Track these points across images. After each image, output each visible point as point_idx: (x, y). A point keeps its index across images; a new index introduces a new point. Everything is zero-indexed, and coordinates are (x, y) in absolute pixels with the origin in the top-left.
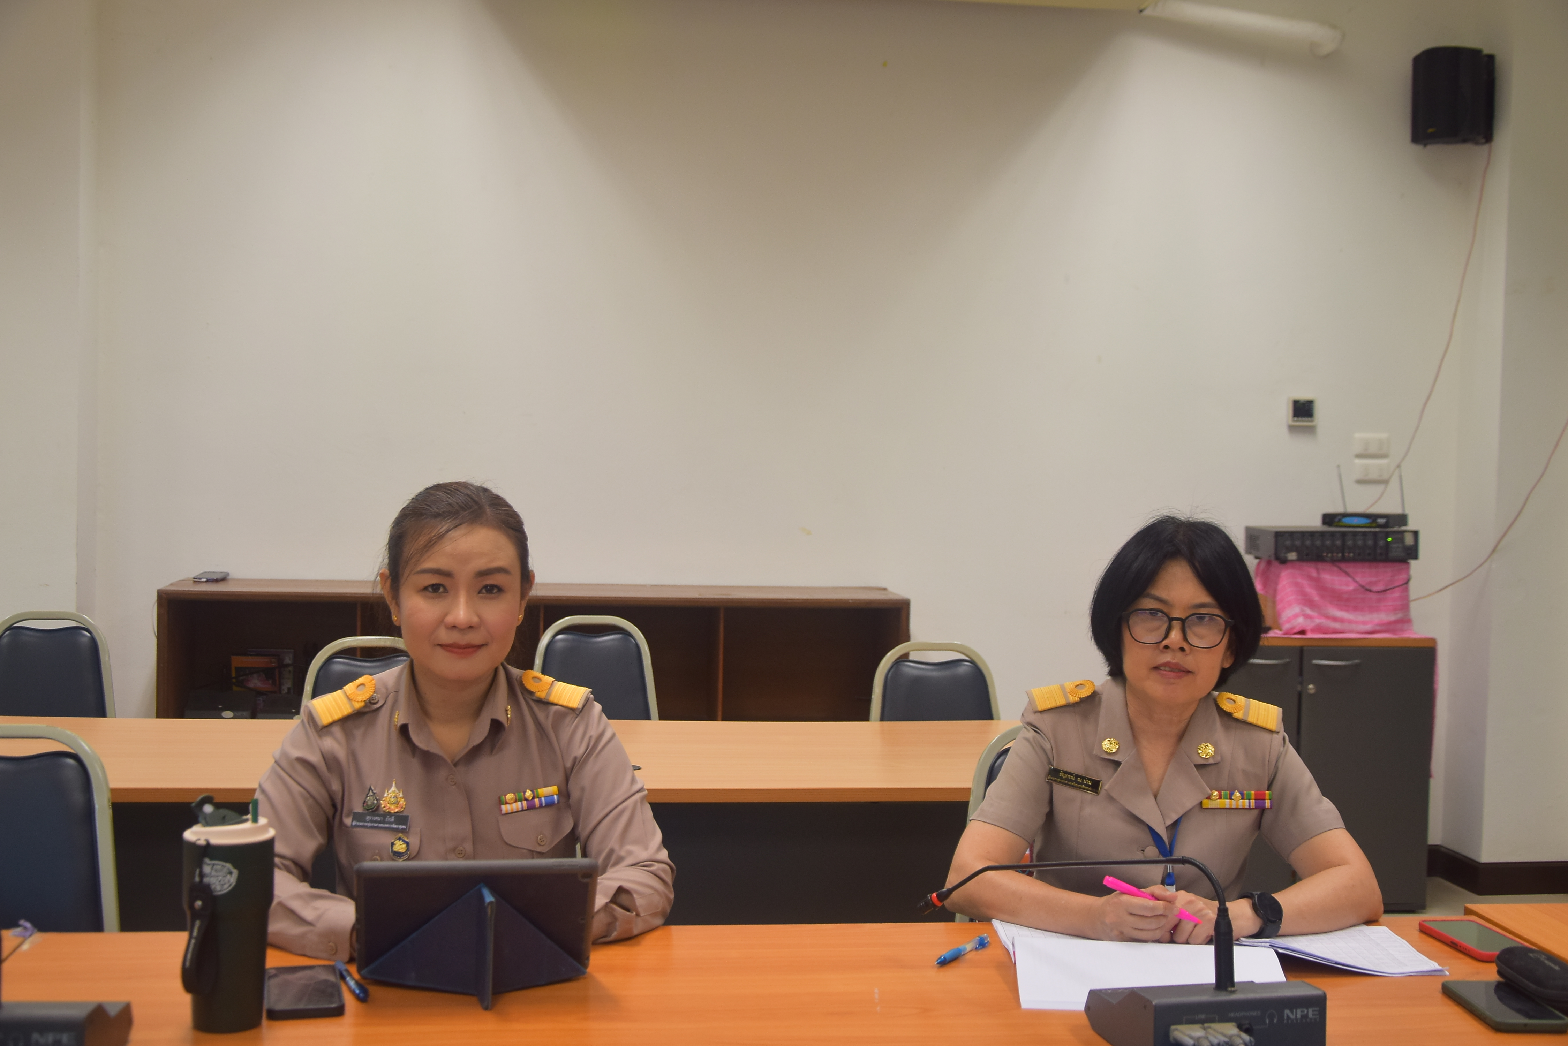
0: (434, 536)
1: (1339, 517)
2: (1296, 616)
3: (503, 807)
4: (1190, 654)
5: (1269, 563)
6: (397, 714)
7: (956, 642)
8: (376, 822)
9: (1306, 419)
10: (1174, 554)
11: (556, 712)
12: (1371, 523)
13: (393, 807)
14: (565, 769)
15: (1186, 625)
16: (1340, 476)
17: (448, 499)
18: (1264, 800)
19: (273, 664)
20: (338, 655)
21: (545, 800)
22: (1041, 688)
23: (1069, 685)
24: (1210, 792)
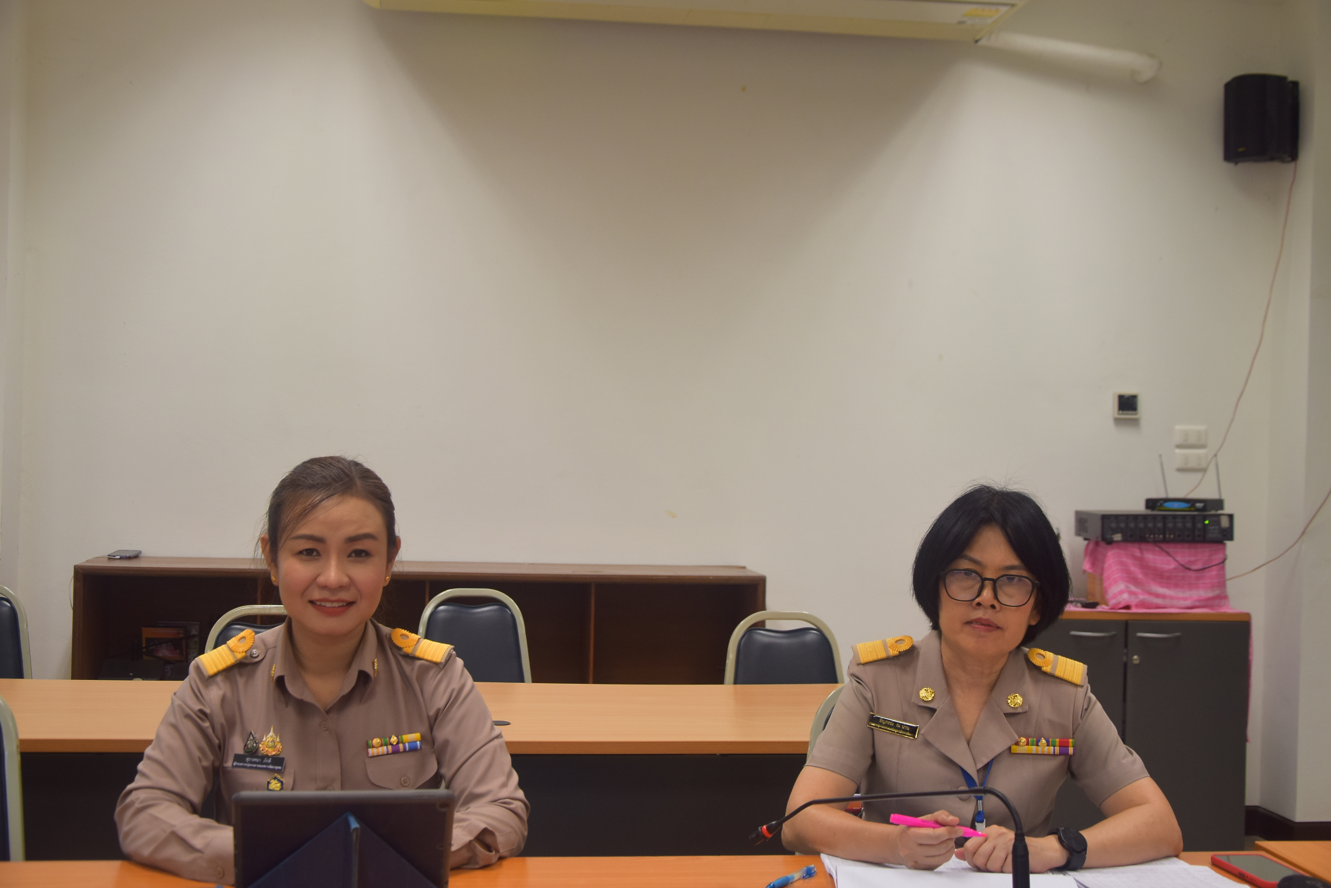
0: (309, 505)
1: (1161, 502)
2: (1121, 592)
3: (370, 750)
4: (1000, 611)
5: (1097, 544)
6: (274, 667)
7: (804, 612)
8: (255, 763)
9: (1130, 412)
10: (988, 521)
11: (421, 666)
12: (1190, 507)
13: (270, 750)
14: (429, 717)
15: (997, 585)
16: (1162, 464)
17: (322, 472)
18: (1068, 747)
19: (180, 635)
20: (235, 622)
21: (408, 744)
22: (866, 643)
23: (890, 640)
24: (1017, 737)
